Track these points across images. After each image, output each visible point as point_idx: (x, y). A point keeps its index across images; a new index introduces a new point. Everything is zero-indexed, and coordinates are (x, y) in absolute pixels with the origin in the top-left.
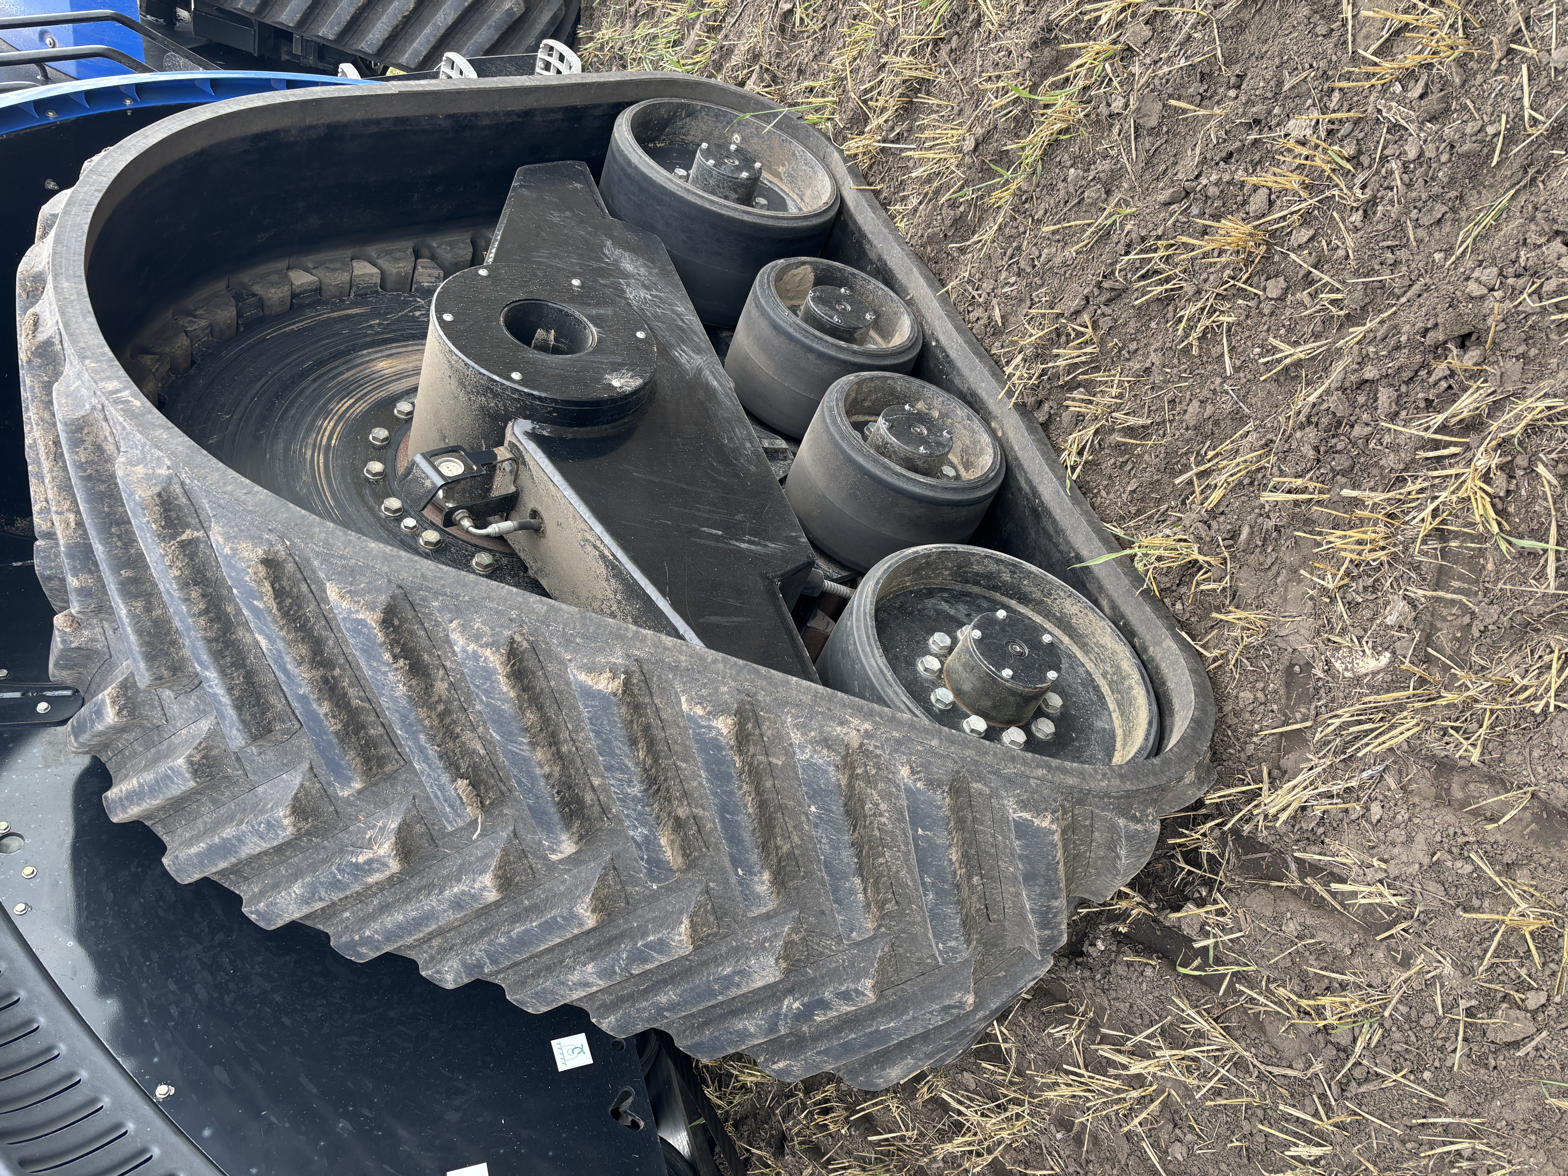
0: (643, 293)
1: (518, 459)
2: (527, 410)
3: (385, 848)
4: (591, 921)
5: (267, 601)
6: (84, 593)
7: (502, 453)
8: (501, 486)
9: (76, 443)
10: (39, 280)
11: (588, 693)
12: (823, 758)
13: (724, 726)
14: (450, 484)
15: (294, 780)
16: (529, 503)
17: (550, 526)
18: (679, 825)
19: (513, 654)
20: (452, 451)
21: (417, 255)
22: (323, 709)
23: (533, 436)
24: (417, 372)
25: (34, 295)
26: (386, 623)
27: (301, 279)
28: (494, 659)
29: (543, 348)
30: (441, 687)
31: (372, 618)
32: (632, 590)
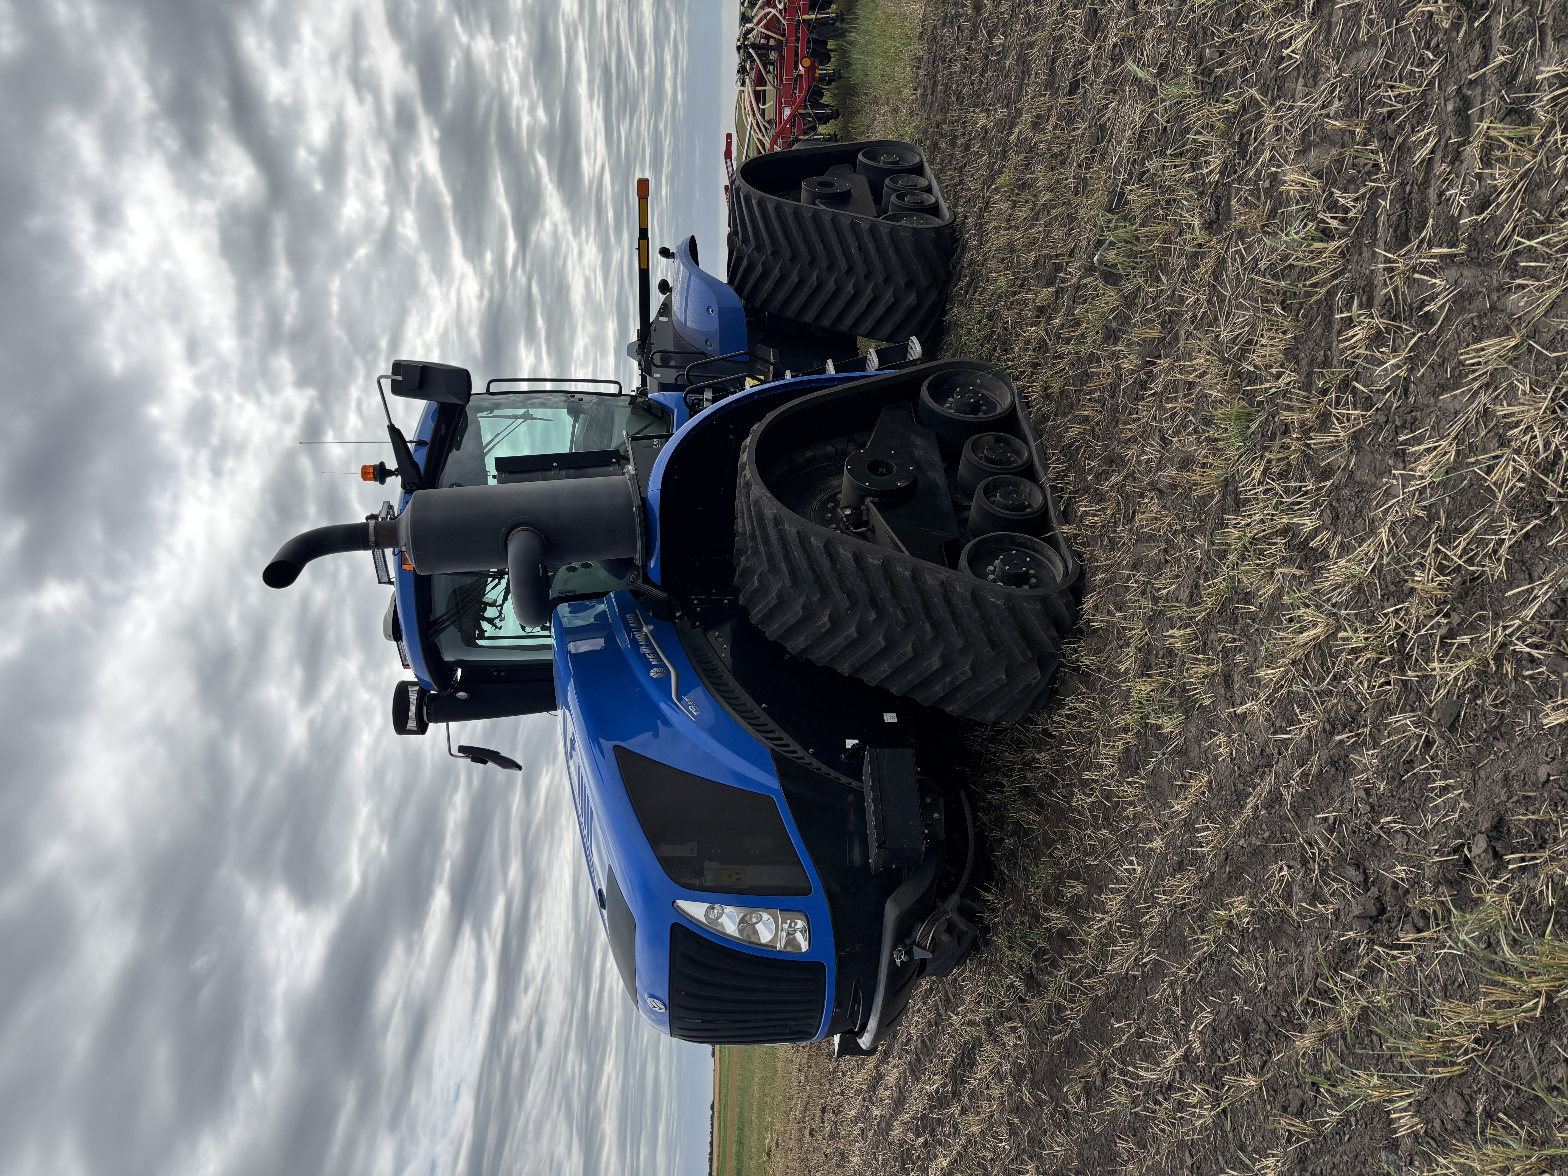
0: (922, 453)
1: (868, 509)
2: (871, 493)
3: (826, 619)
4: (883, 644)
5: (797, 543)
6: (752, 547)
7: (863, 507)
8: (865, 518)
9: (755, 506)
10: (744, 464)
11: (874, 565)
12: (935, 583)
13: (907, 573)
14: (847, 516)
15: (802, 600)
16: (871, 523)
17: (877, 530)
18: (903, 609)
19: (854, 554)
20: (848, 507)
21: (849, 441)
22: (810, 573)
23: (872, 502)
24: (841, 485)
25: (743, 469)
26: (825, 547)
27: (809, 454)
28: (849, 555)
29: (882, 474)
30: (839, 566)
31: (821, 545)
32: (896, 545)
